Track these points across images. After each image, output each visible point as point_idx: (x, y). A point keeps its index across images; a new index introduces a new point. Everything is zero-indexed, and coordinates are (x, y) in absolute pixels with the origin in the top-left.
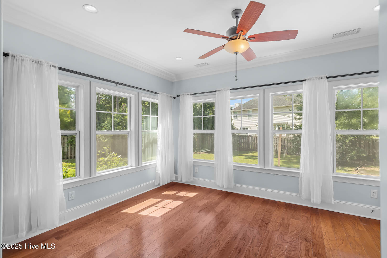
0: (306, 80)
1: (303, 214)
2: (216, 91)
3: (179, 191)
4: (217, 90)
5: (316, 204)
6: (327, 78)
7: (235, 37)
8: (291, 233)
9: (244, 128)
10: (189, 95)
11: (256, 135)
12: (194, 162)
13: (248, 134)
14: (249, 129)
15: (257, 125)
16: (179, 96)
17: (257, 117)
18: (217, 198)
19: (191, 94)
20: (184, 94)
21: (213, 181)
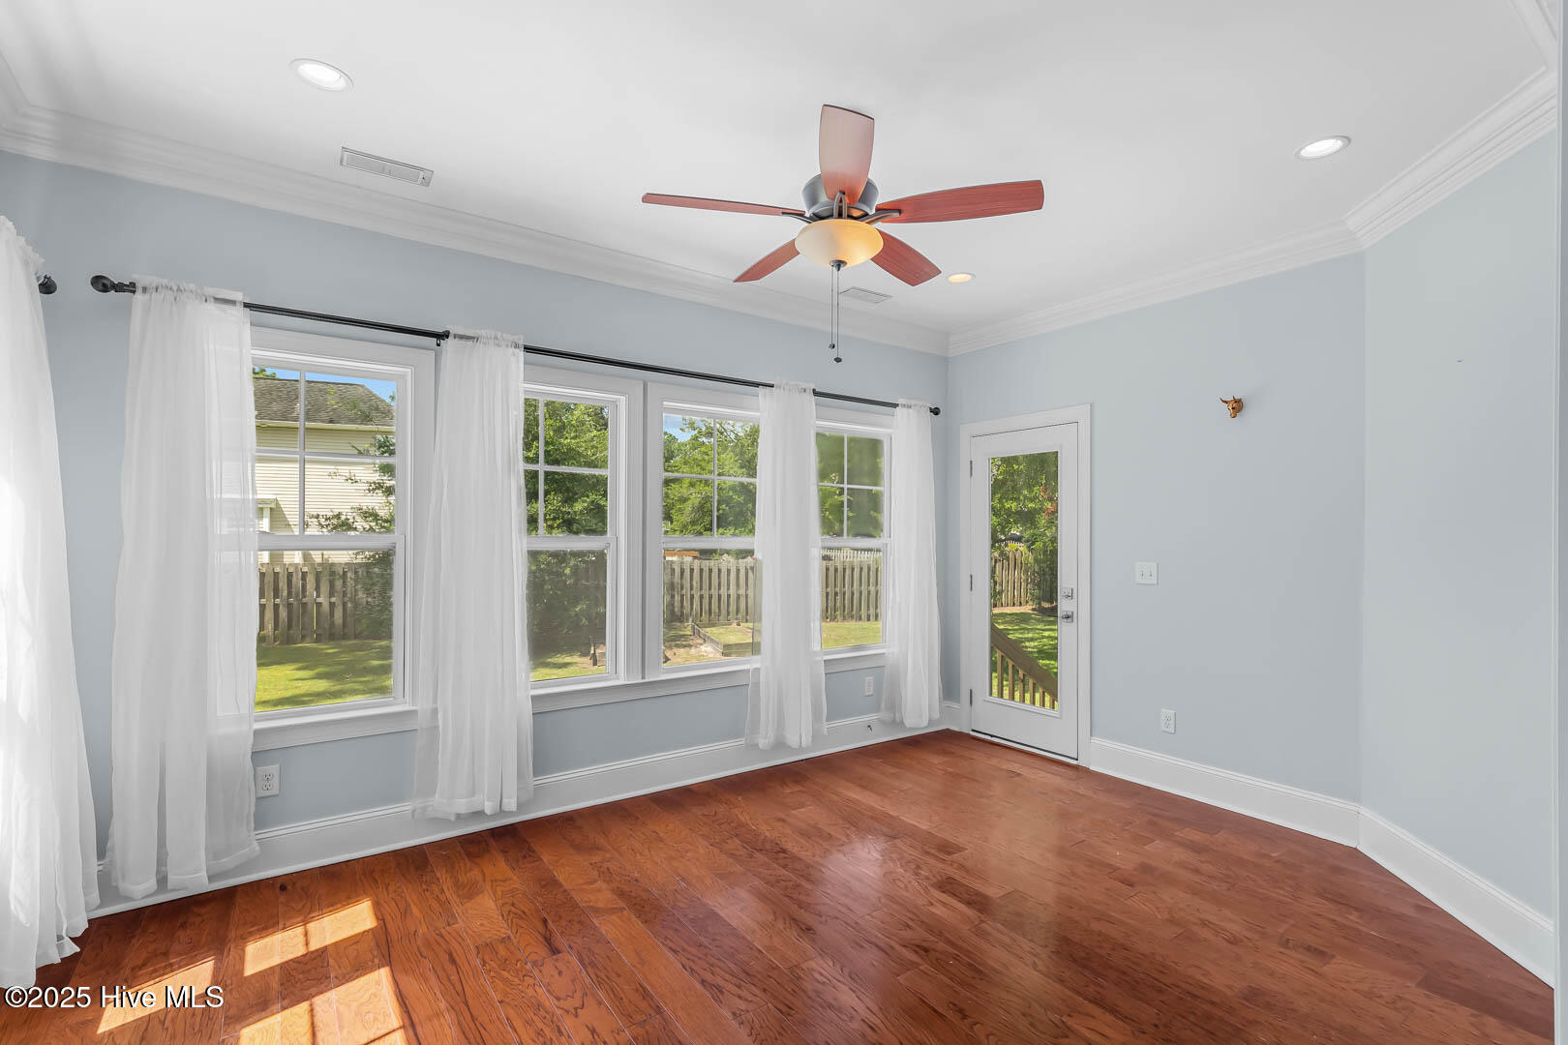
2: (444, 335)
4: (453, 330)
6: (816, 393)
10: (233, 302)
12: (257, 733)
16: (121, 287)
19: (246, 305)
20: (179, 290)
21: (407, 807)
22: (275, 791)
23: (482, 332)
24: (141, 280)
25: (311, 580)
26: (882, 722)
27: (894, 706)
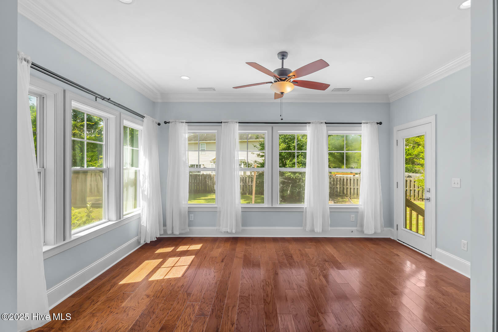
0: (310, 123)
1: (311, 244)
2: (221, 123)
3: (177, 245)
4: (223, 121)
5: (319, 233)
6: (326, 123)
7: (284, 79)
8: (313, 259)
9: (196, 166)
10: (183, 122)
11: (210, 173)
12: (188, 207)
13: (200, 172)
14: (202, 167)
15: (211, 162)
16: (169, 123)
17: (215, 152)
18: (228, 245)
19: (186, 122)
20: (176, 121)
21: (215, 228)
22: (193, 220)
23: (229, 121)
24: (170, 121)
25: (247, 179)
26: (357, 231)
27: (362, 226)
